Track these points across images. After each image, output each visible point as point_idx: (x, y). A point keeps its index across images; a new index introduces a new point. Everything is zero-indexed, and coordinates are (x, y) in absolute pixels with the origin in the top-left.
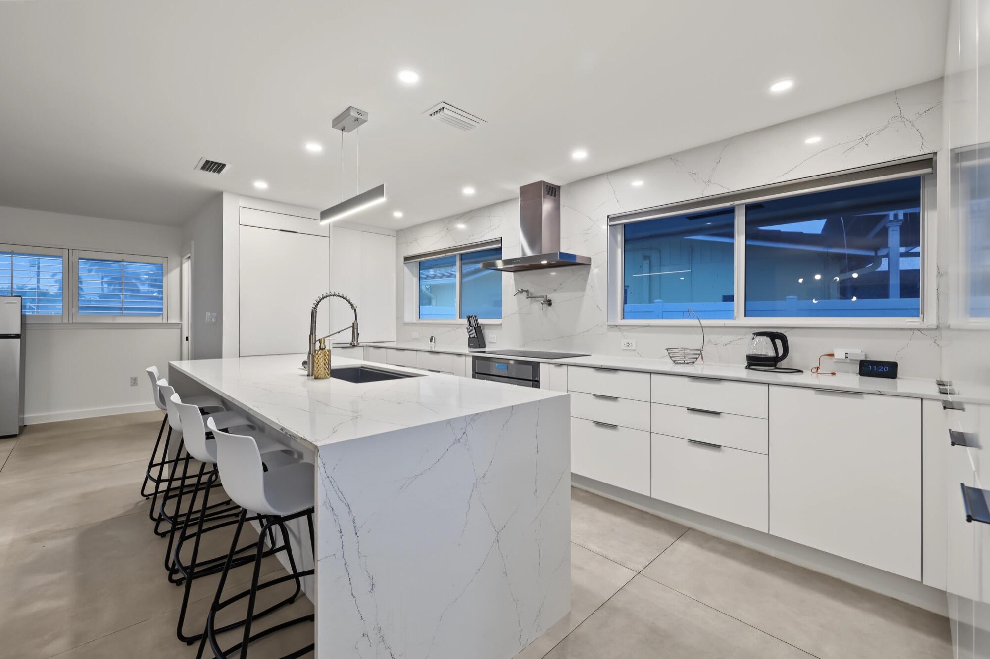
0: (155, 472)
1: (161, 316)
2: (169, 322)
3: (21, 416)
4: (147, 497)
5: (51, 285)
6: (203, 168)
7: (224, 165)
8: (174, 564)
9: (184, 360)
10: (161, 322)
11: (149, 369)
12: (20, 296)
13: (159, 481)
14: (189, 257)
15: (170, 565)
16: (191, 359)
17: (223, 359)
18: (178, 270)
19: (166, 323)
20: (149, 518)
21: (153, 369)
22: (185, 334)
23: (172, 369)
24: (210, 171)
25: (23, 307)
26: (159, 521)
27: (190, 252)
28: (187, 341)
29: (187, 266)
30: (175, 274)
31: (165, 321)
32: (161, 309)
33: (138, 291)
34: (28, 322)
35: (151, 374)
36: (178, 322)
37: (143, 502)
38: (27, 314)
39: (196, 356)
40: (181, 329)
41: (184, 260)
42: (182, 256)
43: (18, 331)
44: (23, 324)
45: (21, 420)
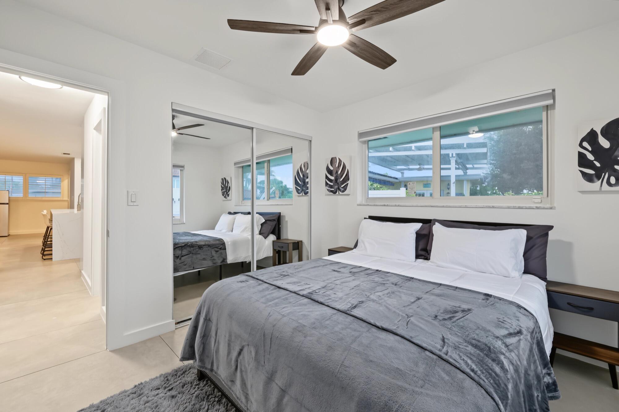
1: (60, 197)
2: (63, 199)
10: (60, 199)
12: (8, 191)
18: (67, 180)
25: (9, 194)
34: (11, 199)
36: (67, 199)
38: (11, 196)
40: (68, 202)
43: (8, 202)
44: (9, 200)
45: (8, 233)
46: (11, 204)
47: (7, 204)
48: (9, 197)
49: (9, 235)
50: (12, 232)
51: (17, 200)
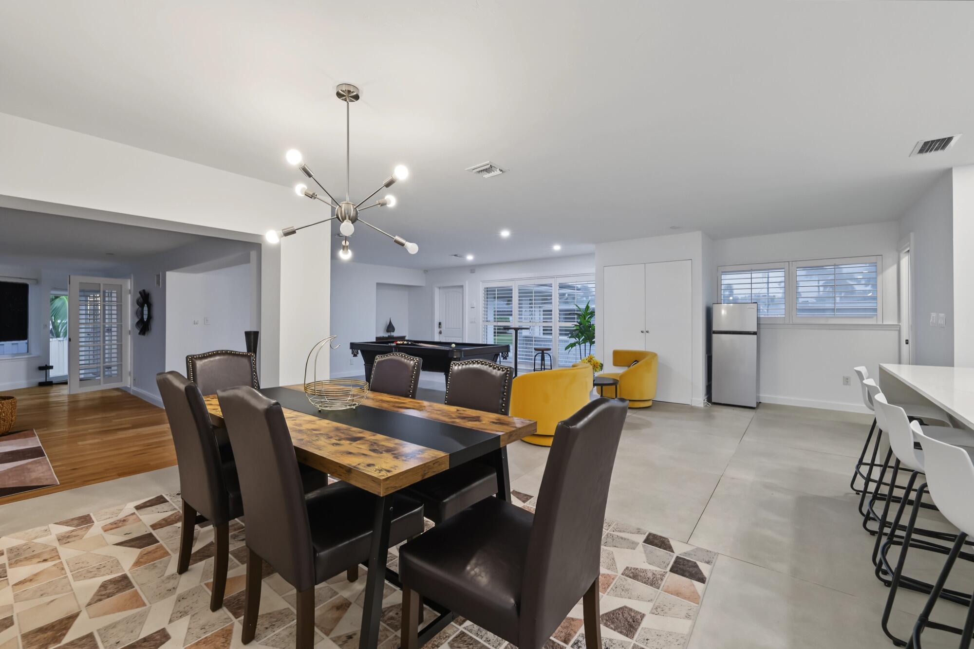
0: (864, 470)
1: (875, 318)
2: (884, 323)
3: (758, 395)
4: (858, 492)
5: (777, 292)
6: (921, 151)
7: (950, 139)
8: (881, 562)
9: (903, 364)
10: (874, 323)
11: (857, 369)
12: (756, 303)
13: (868, 480)
14: (908, 251)
15: (877, 561)
16: (912, 364)
17: (955, 368)
18: (895, 267)
19: (881, 325)
20: (858, 511)
21: (863, 369)
22: (904, 337)
23: (883, 372)
24: (931, 151)
25: (758, 310)
26: (867, 518)
27: (909, 246)
28: (907, 345)
29: (905, 261)
30: (891, 271)
31: (880, 323)
32: (875, 310)
33: (853, 292)
34: (761, 322)
35: (859, 373)
36: (896, 323)
37: (853, 495)
38: (761, 316)
39: (918, 360)
40: (899, 331)
41: (902, 255)
42: (899, 251)
43: (755, 330)
44: (758, 324)
45: (758, 397)
46: (764, 332)
47: (755, 333)
48: (758, 319)
49: (759, 404)
50: (766, 397)
51: (774, 324)
